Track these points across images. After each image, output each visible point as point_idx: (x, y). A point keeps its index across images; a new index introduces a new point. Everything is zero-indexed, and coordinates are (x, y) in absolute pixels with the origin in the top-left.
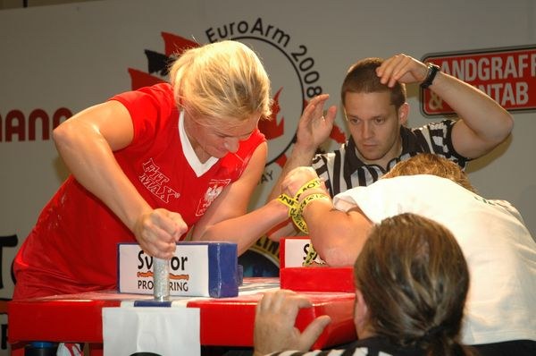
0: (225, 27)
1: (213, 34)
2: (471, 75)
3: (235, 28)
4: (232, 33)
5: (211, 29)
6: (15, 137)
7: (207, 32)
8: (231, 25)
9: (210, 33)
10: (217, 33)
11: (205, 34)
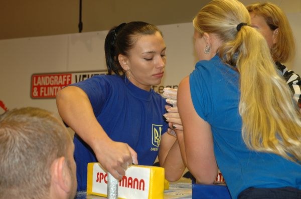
2: (47, 82)
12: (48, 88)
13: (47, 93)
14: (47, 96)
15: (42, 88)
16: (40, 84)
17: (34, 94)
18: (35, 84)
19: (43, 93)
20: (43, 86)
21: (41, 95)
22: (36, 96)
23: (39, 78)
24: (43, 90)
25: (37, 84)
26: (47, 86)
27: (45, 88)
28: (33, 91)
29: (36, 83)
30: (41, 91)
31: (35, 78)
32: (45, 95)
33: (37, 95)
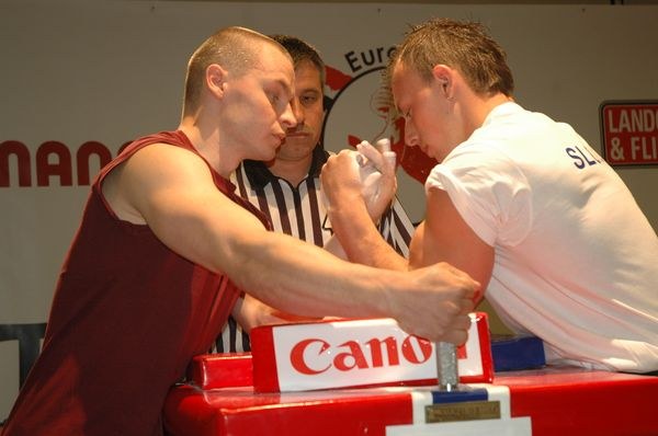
0: (371, 52)
1: (356, 59)
2: (649, 125)
3: (384, 54)
4: (381, 61)
5: (352, 53)
6: (55, 180)
7: (347, 56)
8: (379, 51)
9: (351, 58)
10: (360, 58)
11: (344, 58)
12: (654, 139)
13: (649, 151)
14: (652, 160)
15: (634, 140)
16: (629, 130)
17: (612, 154)
18: (612, 130)
19: (639, 153)
20: (637, 134)
21: (634, 157)
22: (621, 161)
23: (624, 113)
24: (639, 143)
25: (620, 130)
26: (648, 136)
27: (644, 139)
28: (610, 147)
29: (616, 125)
30: (634, 148)
31: (610, 113)
32: (645, 156)
33: (621, 156)
